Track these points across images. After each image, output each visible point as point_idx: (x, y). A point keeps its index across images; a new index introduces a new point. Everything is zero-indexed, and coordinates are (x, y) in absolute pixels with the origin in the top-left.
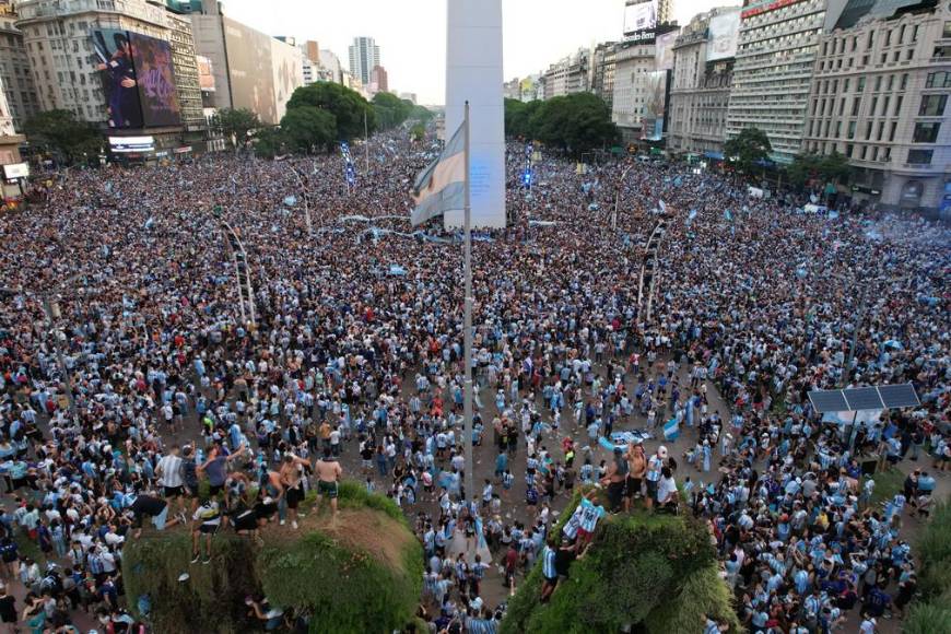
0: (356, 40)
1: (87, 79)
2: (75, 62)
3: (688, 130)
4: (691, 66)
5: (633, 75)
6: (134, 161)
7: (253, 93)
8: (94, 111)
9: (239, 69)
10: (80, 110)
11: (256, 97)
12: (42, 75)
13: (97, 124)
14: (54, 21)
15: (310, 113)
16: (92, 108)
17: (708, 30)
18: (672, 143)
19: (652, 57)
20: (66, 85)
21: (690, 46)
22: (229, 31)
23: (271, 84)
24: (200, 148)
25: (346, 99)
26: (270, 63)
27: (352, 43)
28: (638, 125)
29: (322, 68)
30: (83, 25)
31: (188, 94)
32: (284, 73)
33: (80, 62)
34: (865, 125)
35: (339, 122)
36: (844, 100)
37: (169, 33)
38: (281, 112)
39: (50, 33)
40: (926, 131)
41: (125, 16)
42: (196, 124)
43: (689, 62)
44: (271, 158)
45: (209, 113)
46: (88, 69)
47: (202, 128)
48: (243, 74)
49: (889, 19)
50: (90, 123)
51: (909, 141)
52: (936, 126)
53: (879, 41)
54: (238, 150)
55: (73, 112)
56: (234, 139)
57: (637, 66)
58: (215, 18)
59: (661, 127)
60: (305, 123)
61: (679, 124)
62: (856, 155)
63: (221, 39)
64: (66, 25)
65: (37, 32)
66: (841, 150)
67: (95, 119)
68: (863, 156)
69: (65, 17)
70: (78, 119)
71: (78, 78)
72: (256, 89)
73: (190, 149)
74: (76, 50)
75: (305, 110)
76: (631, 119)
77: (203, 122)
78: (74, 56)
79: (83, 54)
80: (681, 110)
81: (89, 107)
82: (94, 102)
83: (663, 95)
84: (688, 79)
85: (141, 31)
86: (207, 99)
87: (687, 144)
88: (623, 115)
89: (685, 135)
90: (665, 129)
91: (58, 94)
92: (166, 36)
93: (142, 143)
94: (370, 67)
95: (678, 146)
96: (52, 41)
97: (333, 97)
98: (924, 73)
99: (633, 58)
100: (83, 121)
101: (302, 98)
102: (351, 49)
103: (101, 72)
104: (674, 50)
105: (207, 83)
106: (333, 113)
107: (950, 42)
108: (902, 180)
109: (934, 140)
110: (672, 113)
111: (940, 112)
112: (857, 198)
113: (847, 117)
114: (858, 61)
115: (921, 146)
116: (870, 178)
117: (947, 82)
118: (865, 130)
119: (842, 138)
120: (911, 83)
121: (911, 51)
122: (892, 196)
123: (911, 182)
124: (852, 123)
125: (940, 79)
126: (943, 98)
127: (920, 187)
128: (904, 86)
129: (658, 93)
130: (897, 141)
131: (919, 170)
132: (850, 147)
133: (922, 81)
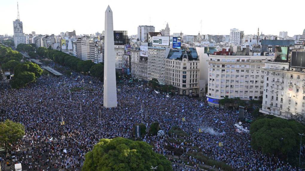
4: (136, 57)
5: (117, 53)
17: (139, 48)
18: (133, 76)
21: (135, 51)
28: (120, 69)
34: (175, 79)
36: (171, 73)
43: (136, 55)
51: (182, 83)
52: (186, 80)
53: (175, 63)
57: (118, 51)
59: (129, 71)
61: (134, 71)
62: (175, 84)
66: (172, 84)
76: (118, 66)
80: (134, 67)
83: (129, 62)
84: (135, 59)
87: (137, 77)
89: (137, 74)
90: (130, 71)
95: (135, 77)
99: (117, 48)
104: (131, 50)
107: (185, 66)
108: (183, 90)
109: (185, 83)
110: (132, 68)
111: (186, 78)
112: (176, 93)
113: (172, 77)
114: (172, 66)
115: (184, 84)
116: (178, 89)
117: (186, 73)
118: (175, 80)
119: (172, 81)
120: (181, 72)
121: (180, 67)
122: (181, 93)
123: (184, 90)
124: (173, 78)
125: (185, 72)
126: (186, 76)
127: (185, 91)
128: (180, 73)
129: (127, 61)
130: (180, 83)
131: (185, 88)
132: (173, 83)
133: (182, 72)
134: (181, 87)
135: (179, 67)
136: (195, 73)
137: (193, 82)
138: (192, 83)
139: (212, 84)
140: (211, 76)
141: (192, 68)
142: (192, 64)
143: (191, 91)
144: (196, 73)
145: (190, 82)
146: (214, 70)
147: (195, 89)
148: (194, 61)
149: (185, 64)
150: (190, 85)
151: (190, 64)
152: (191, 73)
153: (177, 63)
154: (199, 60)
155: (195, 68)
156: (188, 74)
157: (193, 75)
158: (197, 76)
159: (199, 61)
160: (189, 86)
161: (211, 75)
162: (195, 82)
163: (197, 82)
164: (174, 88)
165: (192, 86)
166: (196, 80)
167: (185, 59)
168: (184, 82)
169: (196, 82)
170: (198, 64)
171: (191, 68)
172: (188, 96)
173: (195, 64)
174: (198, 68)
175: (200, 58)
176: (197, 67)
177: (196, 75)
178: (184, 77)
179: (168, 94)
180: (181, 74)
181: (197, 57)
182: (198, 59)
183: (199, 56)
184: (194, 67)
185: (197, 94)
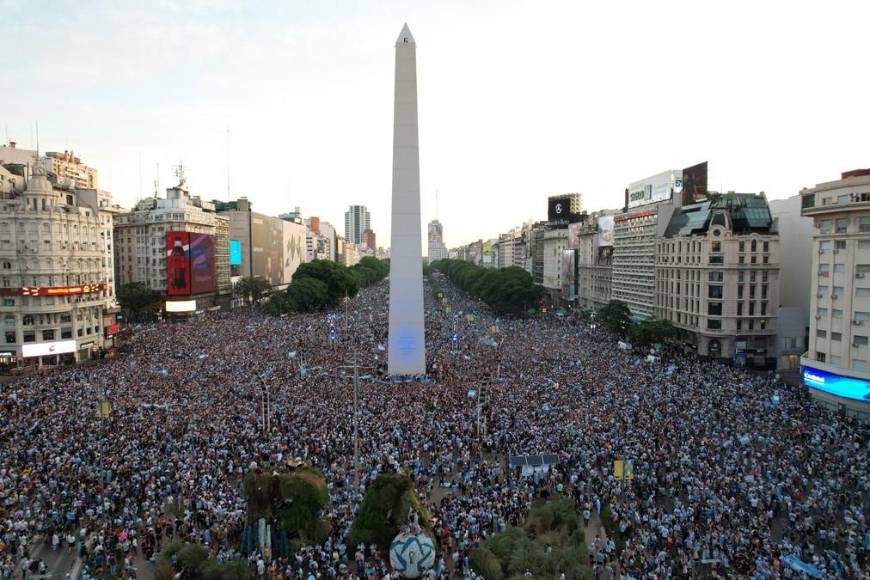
0: (351, 208)
1: (158, 262)
2: (151, 251)
3: (591, 294)
4: (589, 250)
5: (555, 250)
6: (182, 317)
7: (267, 262)
8: (158, 282)
9: (259, 246)
10: (149, 282)
11: (270, 265)
12: (126, 259)
13: (159, 292)
14: (141, 226)
15: (310, 283)
16: (157, 282)
17: (597, 225)
18: (582, 303)
19: (567, 238)
20: (142, 266)
21: (588, 235)
22: (255, 221)
23: (281, 255)
24: (226, 307)
25: (335, 273)
26: (282, 239)
27: (348, 210)
28: (560, 287)
29: (322, 237)
30: (161, 229)
31: (222, 268)
32: (292, 245)
33: (154, 251)
34: (684, 301)
35: (330, 288)
36: (672, 283)
37: (214, 229)
38: (288, 278)
39: (138, 233)
40: (715, 307)
41: (189, 223)
42: (226, 289)
43: (588, 246)
44: (279, 316)
45: (235, 280)
46: (159, 256)
47: (229, 292)
48: (261, 250)
49: (688, 236)
50: (153, 291)
51: (706, 314)
52: (720, 305)
53: (684, 247)
54: (253, 306)
55: (144, 284)
56: (251, 299)
57: (558, 244)
58: (246, 214)
59: (574, 291)
60: (305, 290)
61: (585, 289)
62: (682, 320)
63: (248, 227)
64: (150, 229)
65: (129, 232)
67: (158, 288)
68: (679, 320)
69: (151, 224)
70: (146, 288)
71: (151, 262)
72: (269, 259)
73: (219, 307)
74: (153, 244)
75: (306, 280)
76: (556, 283)
77: (230, 287)
78: (151, 248)
79: (158, 246)
80: (585, 279)
81: (155, 280)
82: (159, 277)
83: (573, 268)
84: (587, 258)
85: (197, 231)
86: (235, 271)
87: (590, 305)
88: (551, 279)
89: (589, 298)
90: (576, 292)
91: (135, 270)
92: (212, 232)
93: (188, 306)
94: (362, 228)
95: (585, 306)
96: (138, 238)
97: (326, 271)
98: (707, 271)
99: (555, 238)
100: (149, 290)
101: (304, 271)
102: (347, 215)
103: (167, 258)
104: (579, 236)
105: (235, 258)
106: (326, 282)
107: (717, 254)
108: (709, 340)
109: (720, 314)
110: (580, 282)
111: (720, 296)
112: (687, 350)
113: (675, 295)
114: (676, 260)
115: (714, 317)
116: (691, 337)
117: (720, 278)
118: (685, 304)
119: (675, 309)
120: (702, 275)
121: (699, 258)
122: (703, 350)
123: (713, 341)
124: (678, 299)
125: (716, 276)
126: (720, 288)
127: (719, 344)
128: (699, 279)
129: (570, 266)
130: (701, 314)
131: (715, 333)
132: (679, 315)
133: (707, 276)
134: (702, 328)
135: (696, 259)
136: (759, 279)
137: (751, 312)
138: (746, 314)
139: (834, 311)
140: (824, 274)
141: (748, 260)
142: (748, 247)
143: (742, 345)
144: (765, 278)
145: (740, 313)
146: (841, 244)
147: (759, 338)
148: (753, 236)
149: (717, 247)
150: (739, 323)
151: (737, 245)
152: (741, 278)
153: (691, 245)
154: (776, 233)
155: (760, 260)
156: (730, 284)
157: (753, 288)
158: (769, 293)
159: (774, 237)
160: (734, 326)
161: (824, 270)
162: (758, 315)
163: (768, 315)
164: (681, 333)
165: (745, 326)
166: (764, 305)
167: (719, 227)
168: (715, 309)
169: (763, 312)
170: (772, 247)
171: (742, 259)
172: (730, 363)
173: (760, 247)
174: (770, 261)
175: (781, 227)
176: (766, 259)
177: (765, 288)
178: (716, 291)
179: (652, 351)
180: (705, 279)
181: (771, 223)
182: (772, 230)
183: (777, 219)
184: (754, 260)
185: (766, 359)
